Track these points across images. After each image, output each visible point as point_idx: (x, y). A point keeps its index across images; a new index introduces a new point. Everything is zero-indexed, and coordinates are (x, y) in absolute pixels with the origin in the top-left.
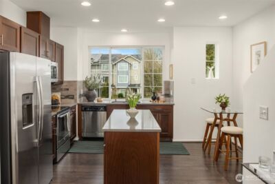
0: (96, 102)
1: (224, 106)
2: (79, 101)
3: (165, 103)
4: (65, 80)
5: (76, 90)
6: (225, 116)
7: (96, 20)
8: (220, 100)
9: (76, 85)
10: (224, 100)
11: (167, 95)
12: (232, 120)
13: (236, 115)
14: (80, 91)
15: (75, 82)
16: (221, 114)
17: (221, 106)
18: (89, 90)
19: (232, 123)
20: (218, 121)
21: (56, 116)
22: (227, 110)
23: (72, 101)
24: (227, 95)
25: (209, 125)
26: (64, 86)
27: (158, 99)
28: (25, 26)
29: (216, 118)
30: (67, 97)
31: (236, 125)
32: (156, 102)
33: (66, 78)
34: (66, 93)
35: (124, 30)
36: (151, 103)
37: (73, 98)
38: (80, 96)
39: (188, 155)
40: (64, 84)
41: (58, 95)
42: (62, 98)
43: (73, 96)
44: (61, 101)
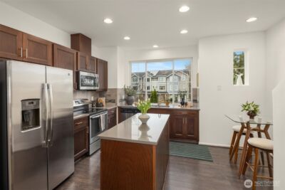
0: (134, 105)
1: (252, 114)
2: (119, 104)
3: (192, 108)
5: (116, 96)
6: (253, 126)
7: (127, 38)
8: (247, 108)
9: (116, 92)
10: (252, 109)
11: (195, 101)
12: (262, 131)
13: (267, 126)
14: (121, 97)
15: (116, 90)
16: (248, 123)
17: (249, 114)
18: (128, 96)
19: (263, 134)
20: (245, 130)
21: (89, 117)
22: (256, 119)
23: (113, 104)
24: (255, 103)
25: (235, 133)
26: (108, 92)
27: (186, 104)
28: (70, 47)
29: (243, 127)
30: (110, 101)
31: (268, 137)
32: (184, 107)
33: (110, 86)
34: (109, 98)
35: (155, 46)
36: (179, 108)
37: (114, 102)
38: (121, 100)
39: (212, 161)
40: (108, 91)
41: (103, 100)
42: (106, 102)
43: (115, 100)
44: (106, 104)
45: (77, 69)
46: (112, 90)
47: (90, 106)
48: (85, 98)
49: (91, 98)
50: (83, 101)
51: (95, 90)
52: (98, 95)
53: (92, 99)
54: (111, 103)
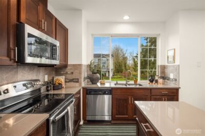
0: (99, 84)
2: (83, 85)
4: (69, 63)
5: (80, 73)
9: (81, 68)
14: (85, 75)
15: (80, 65)
18: (93, 73)
23: (77, 84)
26: (68, 70)
27: (157, 81)
30: (72, 80)
33: (71, 61)
34: (70, 77)
37: (78, 82)
38: (85, 79)
40: (69, 68)
41: (62, 79)
42: (66, 82)
43: (78, 79)
44: (65, 84)
46: (74, 65)
47: (43, 90)
48: (35, 78)
49: (43, 77)
50: (32, 82)
51: (52, 66)
53: (46, 80)
54: (72, 83)
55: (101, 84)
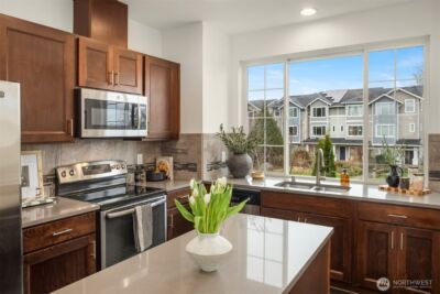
9: (200, 143)
14: (216, 156)
15: (199, 136)
18: (236, 154)
21: (97, 213)
26: (180, 145)
27: (406, 185)
30: (185, 167)
34: (183, 159)
35: (308, 12)
38: (216, 165)
40: (181, 141)
41: (168, 163)
42: (175, 168)
43: (195, 165)
44: (174, 174)
45: (77, 83)
46: (189, 136)
51: (138, 139)
52: (158, 150)
53: (140, 162)
54: (187, 172)
55: (254, 179)
